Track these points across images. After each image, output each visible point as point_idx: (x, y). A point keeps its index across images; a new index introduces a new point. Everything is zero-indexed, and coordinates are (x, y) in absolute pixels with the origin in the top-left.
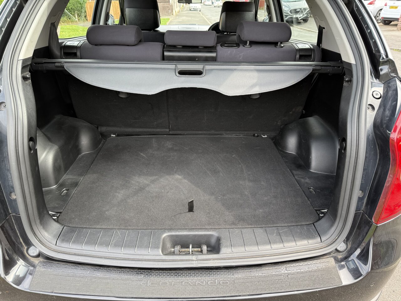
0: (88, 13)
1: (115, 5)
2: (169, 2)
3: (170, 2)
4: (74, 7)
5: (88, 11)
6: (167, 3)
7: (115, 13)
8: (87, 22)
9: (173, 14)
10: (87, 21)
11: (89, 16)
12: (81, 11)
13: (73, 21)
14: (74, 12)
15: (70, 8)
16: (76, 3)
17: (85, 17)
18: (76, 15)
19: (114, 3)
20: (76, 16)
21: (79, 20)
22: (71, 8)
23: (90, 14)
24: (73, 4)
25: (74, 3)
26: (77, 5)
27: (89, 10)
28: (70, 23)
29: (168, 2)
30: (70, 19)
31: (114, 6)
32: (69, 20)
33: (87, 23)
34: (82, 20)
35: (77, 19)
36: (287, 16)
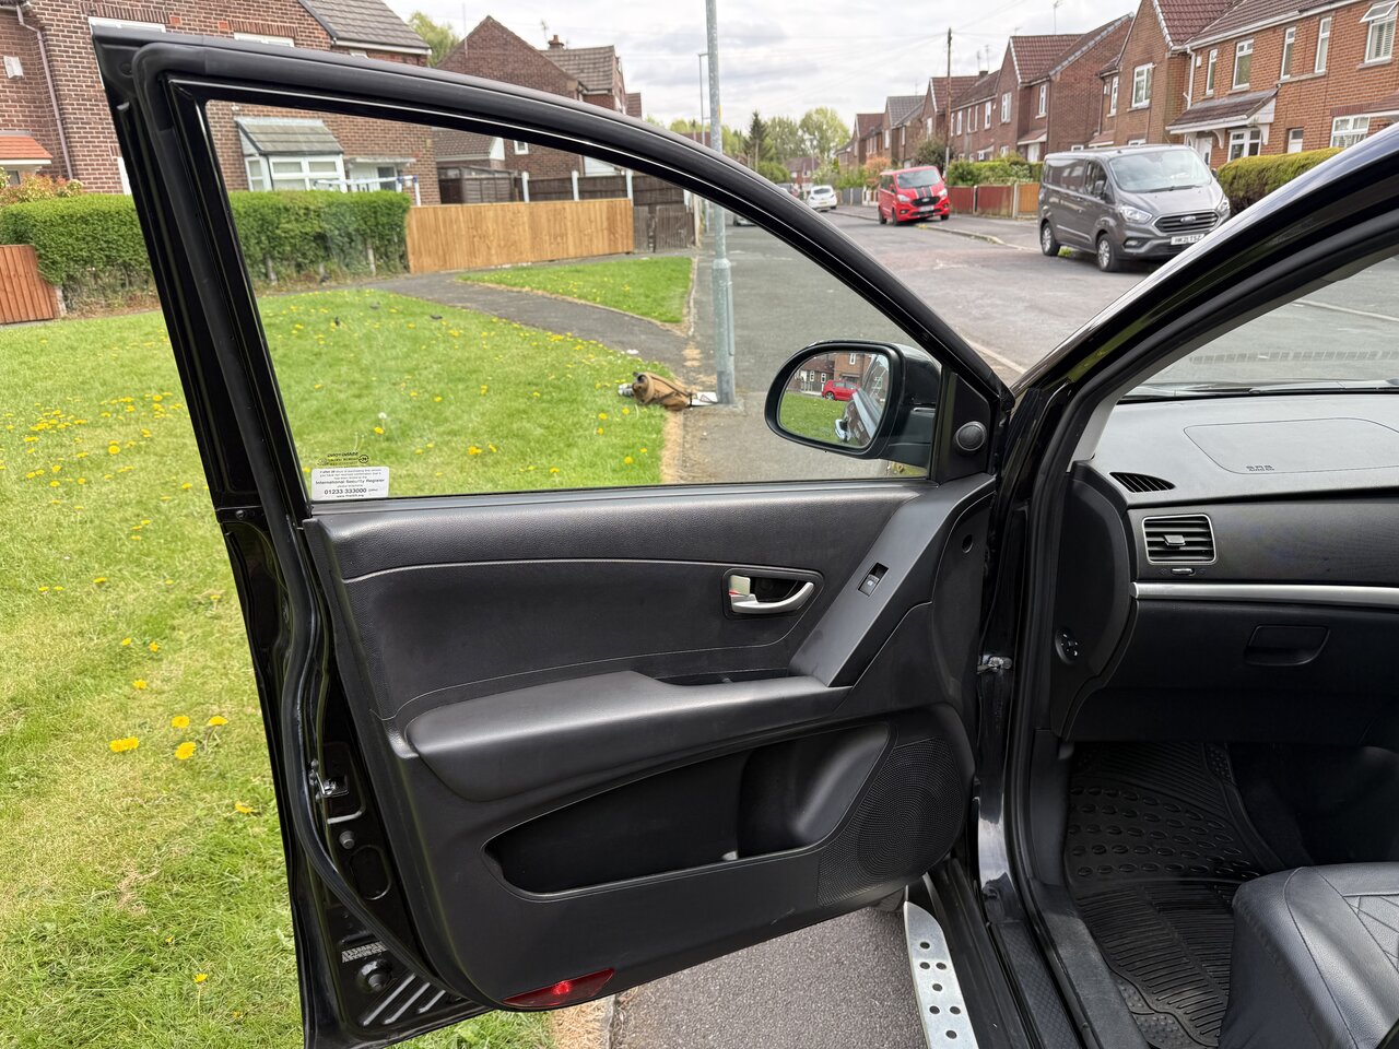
0: (414, 245)
1: (504, 217)
2: (683, 202)
3: (686, 203)
4: (364, 227)
5: (413, 239)
6: (674, 206)
7: (502, 243)
8: (407, 275)
9: (694, 243)
10: (409, 272)
11: (413, 254)
12: (389, 240)
13: (359, 274)
14: (364, 242)
15: (351, 229)
16: (375, 213)
17: (403, 257)
18: (371, 253)
19: (502, 210)
20: (371, 257)
21: (378, 267)
22: (357, 230)
23: (417, 248)
24: (364, 215)
25: (365, 212)
26: (376, 218)
27: (416, 237)
28: (349, 281)
29: (677, 202)
30: (347, 266)
31: (500, 219)
32: (344, 268)
33: (407, 279)
34: (391, 268)
35: (373, 266)
36: (1143, 241)
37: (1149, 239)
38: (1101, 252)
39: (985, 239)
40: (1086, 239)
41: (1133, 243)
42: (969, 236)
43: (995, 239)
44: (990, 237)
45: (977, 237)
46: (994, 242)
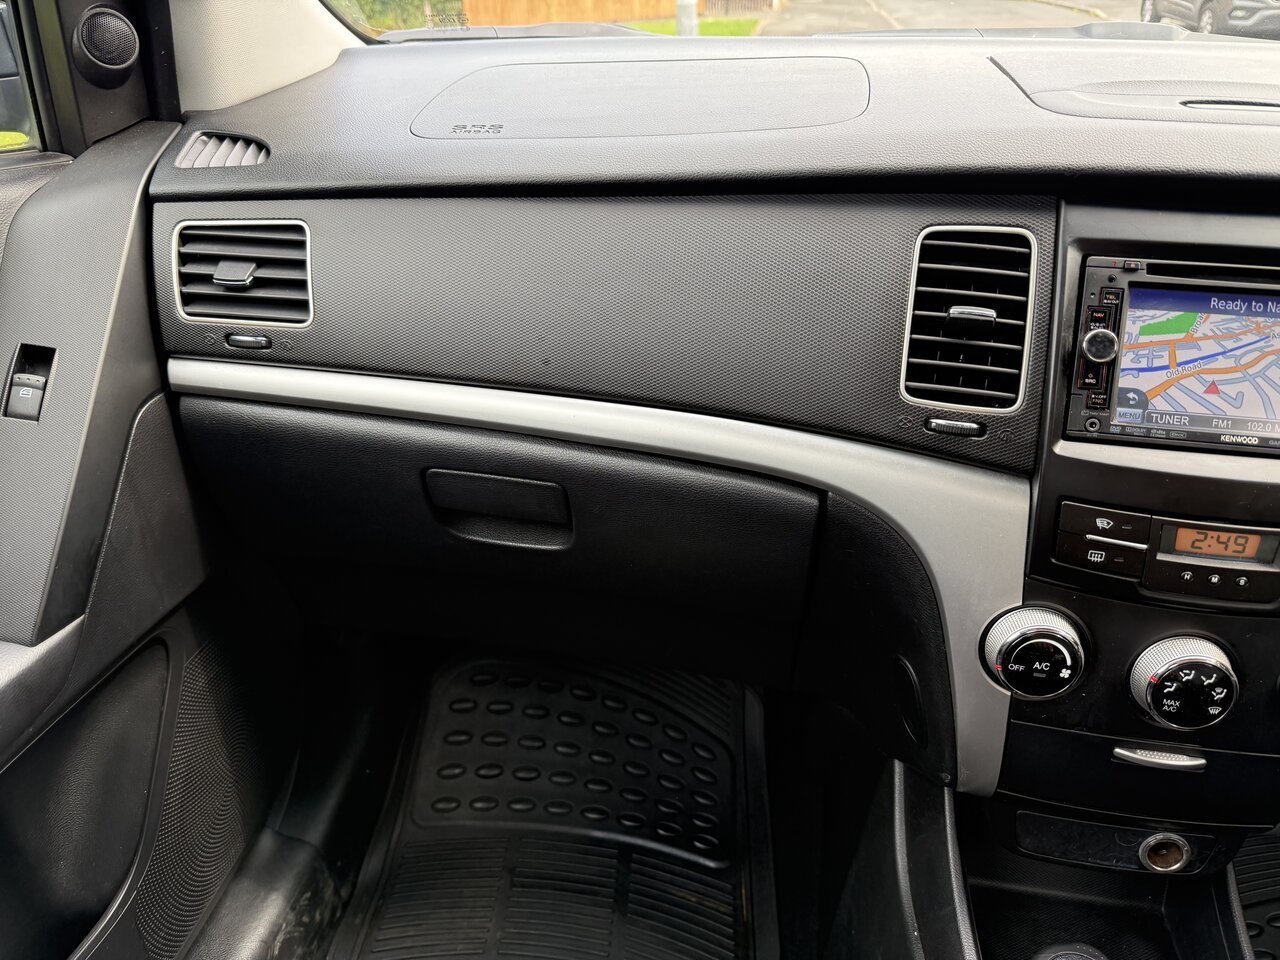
18: (428, 9)
23: (474, 7)
36: (1252, 11)
37: (1259, 9)
38: (1203, 24)
39: (1087, 12)
40: (1190, 9)
41: (1239, 13)
42: (1072, 8)
43: (1099, 12)
44: (1092, 10)
45: (1081, 10)
46: (1097, 16)
